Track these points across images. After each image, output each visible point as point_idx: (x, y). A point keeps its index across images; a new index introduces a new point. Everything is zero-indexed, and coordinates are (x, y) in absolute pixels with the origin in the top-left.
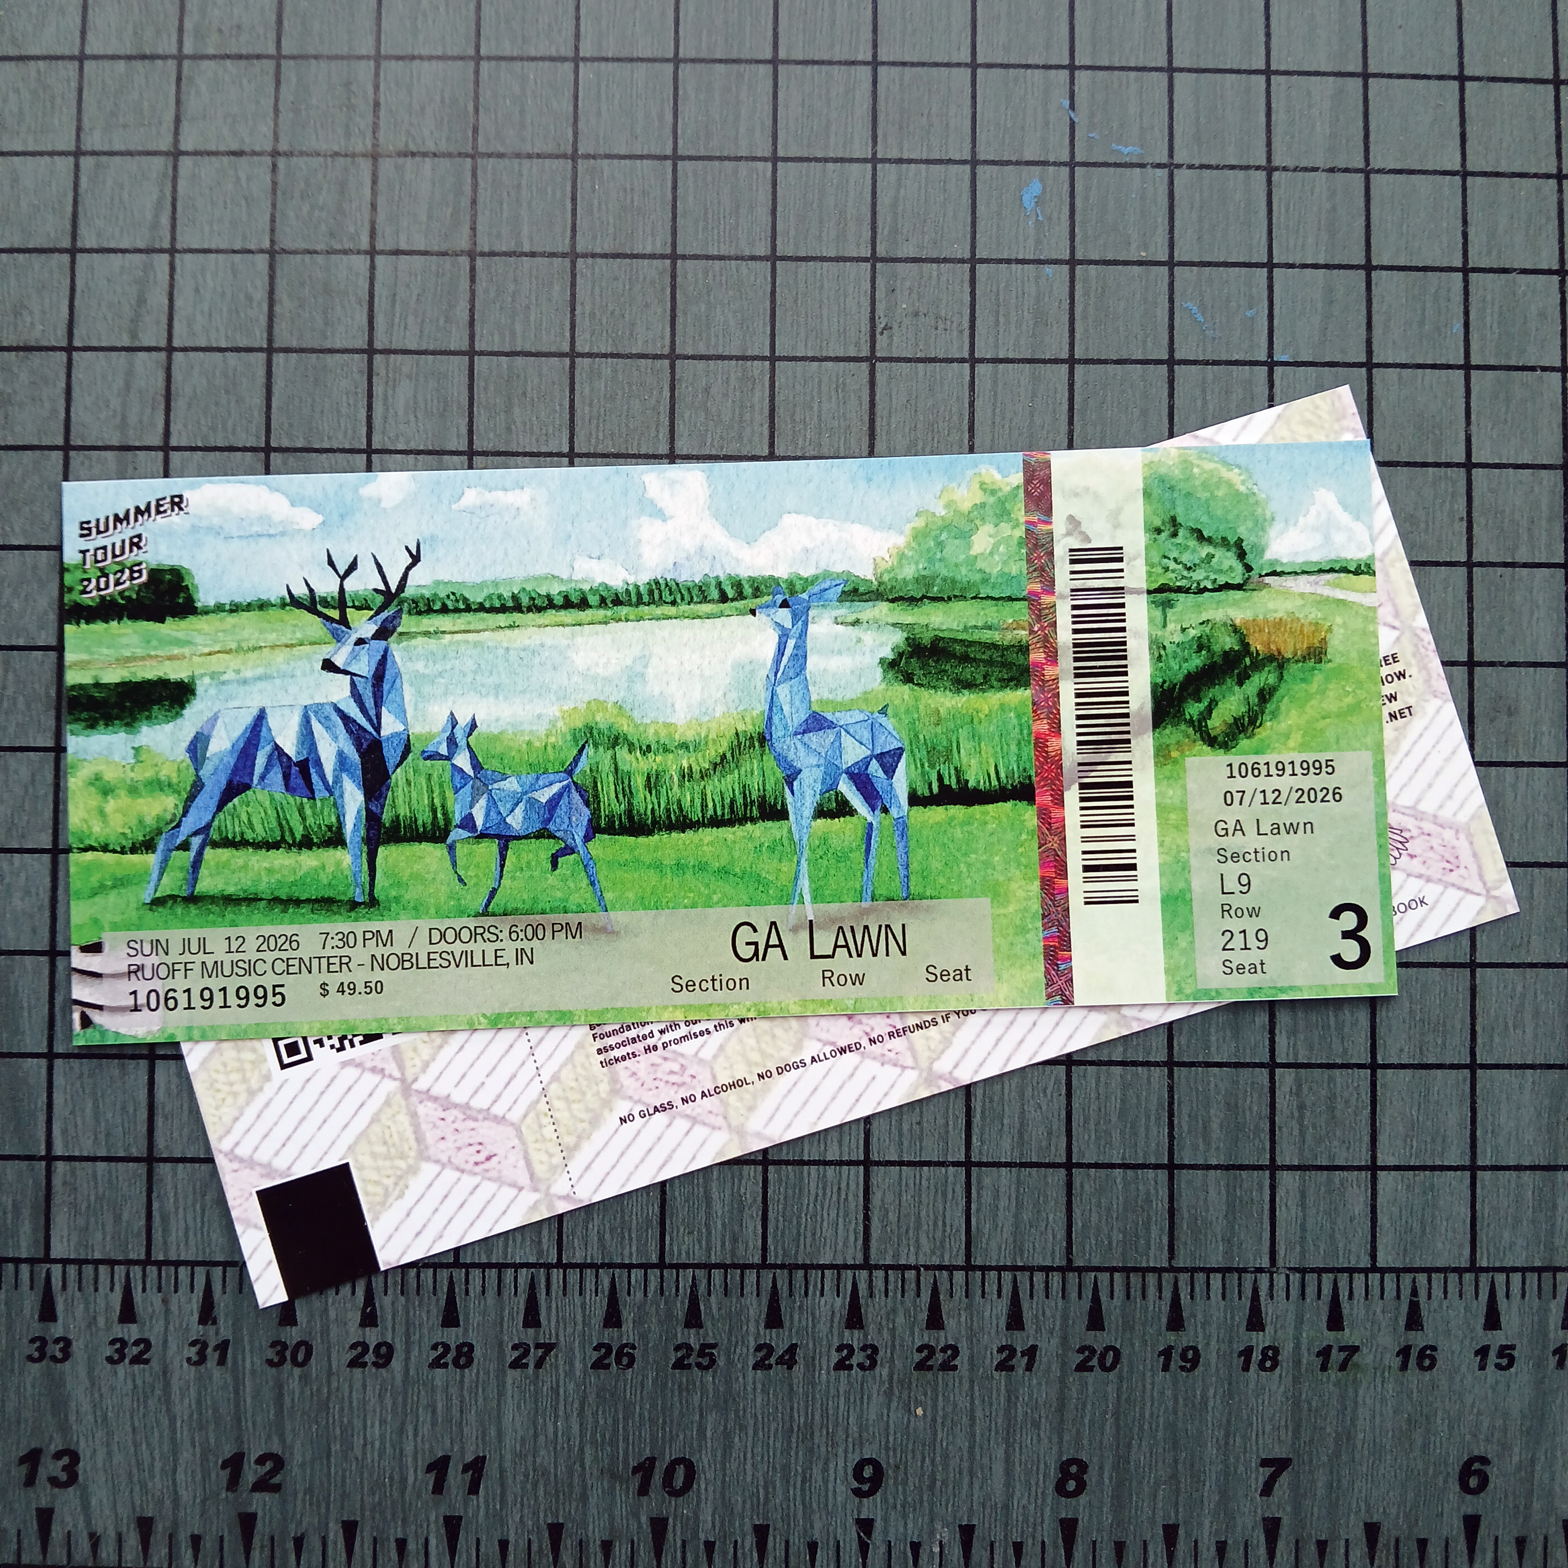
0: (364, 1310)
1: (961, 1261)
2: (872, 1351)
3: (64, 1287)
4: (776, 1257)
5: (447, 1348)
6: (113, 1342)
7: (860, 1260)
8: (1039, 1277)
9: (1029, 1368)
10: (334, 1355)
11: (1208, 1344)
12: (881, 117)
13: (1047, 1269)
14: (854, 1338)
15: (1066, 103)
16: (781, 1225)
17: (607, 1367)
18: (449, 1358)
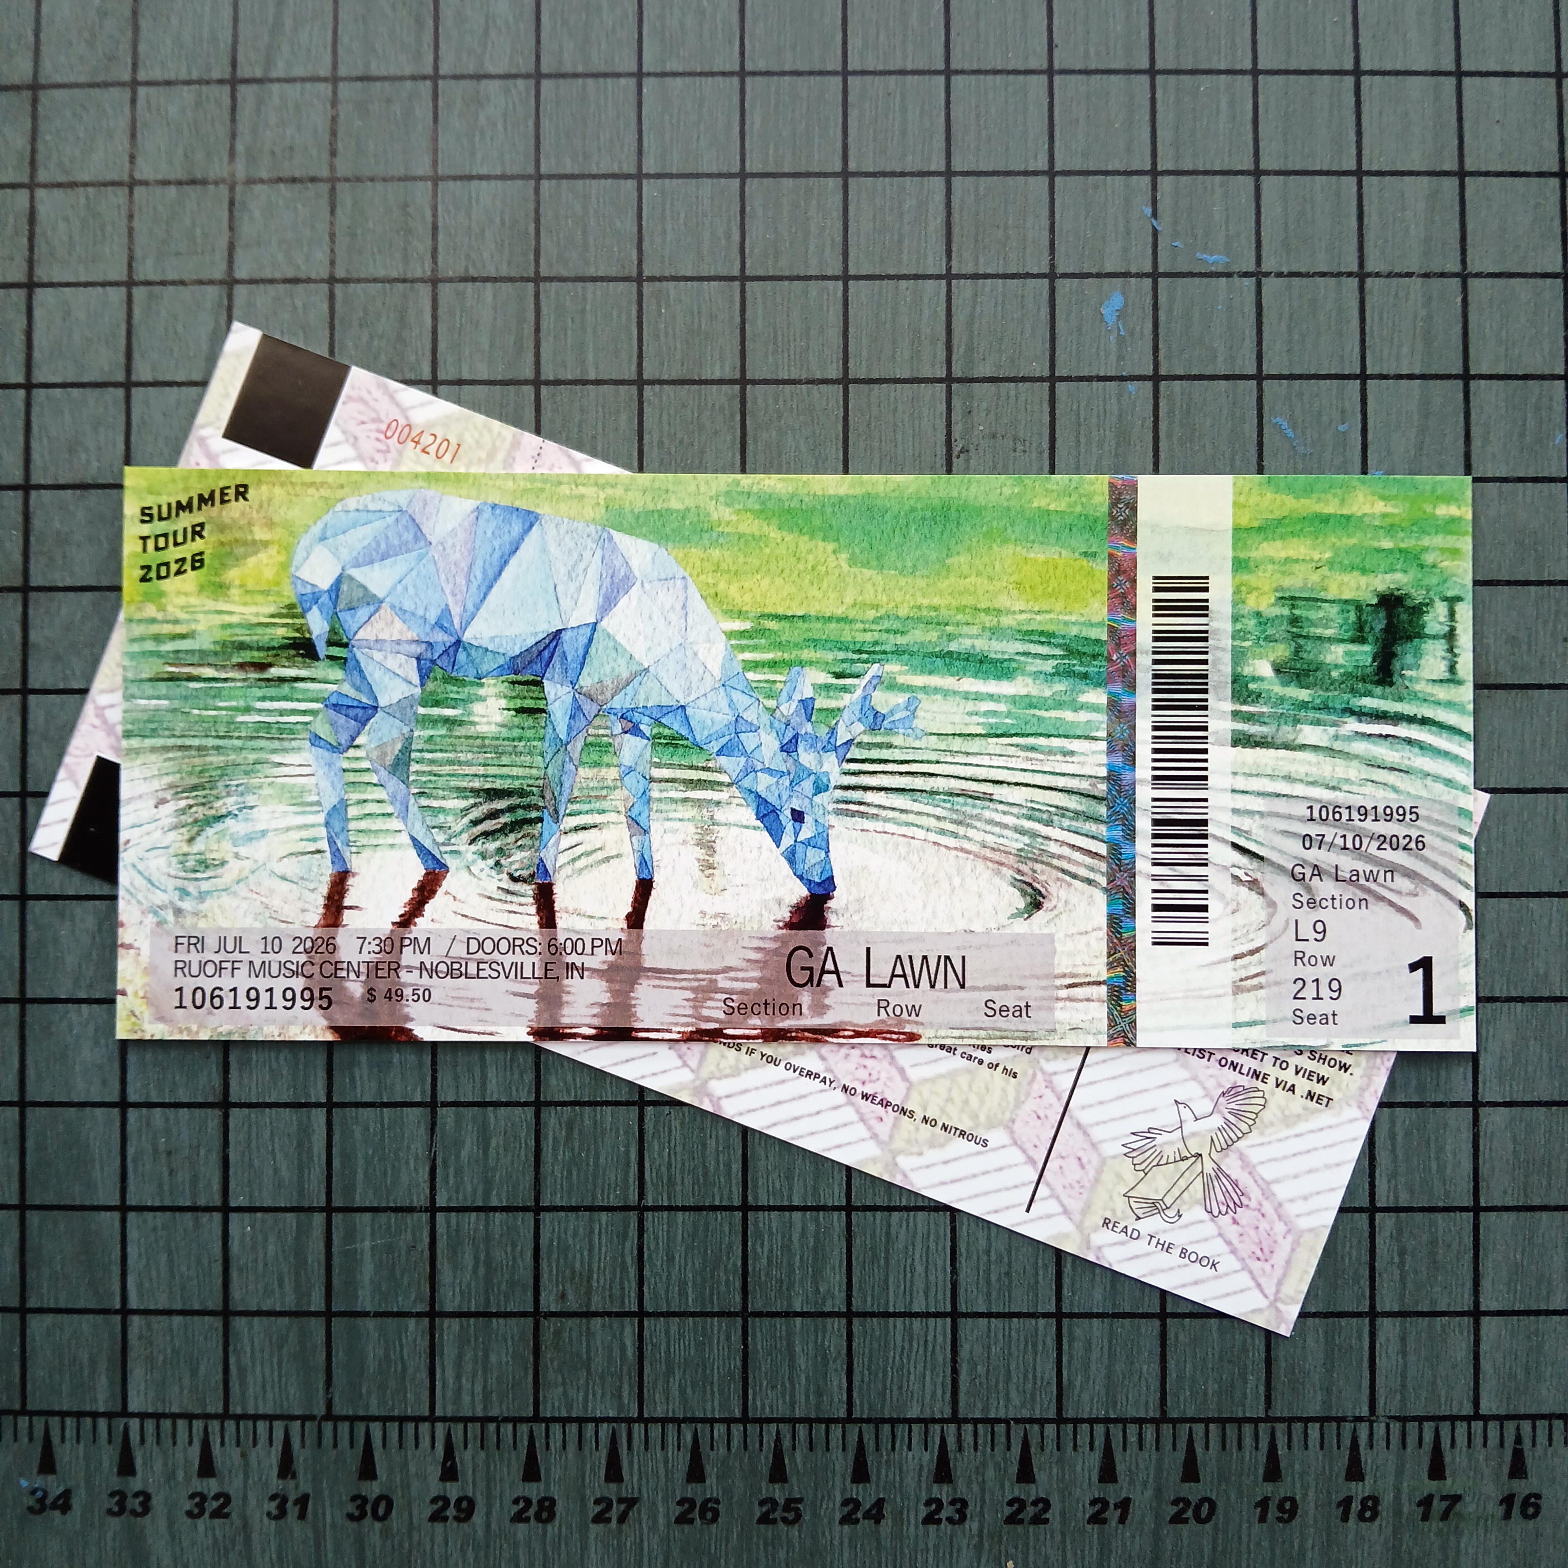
0: (444, 1464)
1: (1052, 1414)
2: (961, 1505)
3: (143, 1441)
4: (862, 1411)
5: (528, 1502)
6: (192, 1496)
7: (947, 1413)
8: (1132, 1429)
9: (1122, 1520)
10: (415, 1512)
11: (1305, 1495)
12: (956, 230)
13: (1140, 1421)
14: (943, 1492)
15: (1148, 211)
16: (866, 1379)
17: (692, 1521)
18: (531, 1512)
